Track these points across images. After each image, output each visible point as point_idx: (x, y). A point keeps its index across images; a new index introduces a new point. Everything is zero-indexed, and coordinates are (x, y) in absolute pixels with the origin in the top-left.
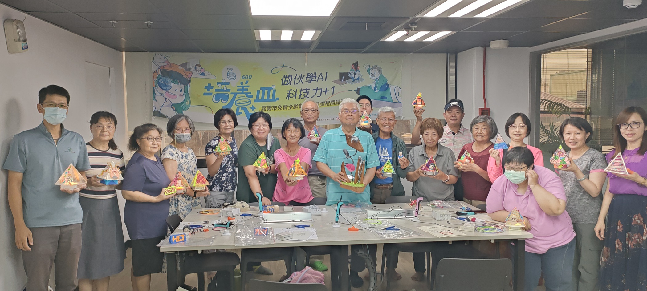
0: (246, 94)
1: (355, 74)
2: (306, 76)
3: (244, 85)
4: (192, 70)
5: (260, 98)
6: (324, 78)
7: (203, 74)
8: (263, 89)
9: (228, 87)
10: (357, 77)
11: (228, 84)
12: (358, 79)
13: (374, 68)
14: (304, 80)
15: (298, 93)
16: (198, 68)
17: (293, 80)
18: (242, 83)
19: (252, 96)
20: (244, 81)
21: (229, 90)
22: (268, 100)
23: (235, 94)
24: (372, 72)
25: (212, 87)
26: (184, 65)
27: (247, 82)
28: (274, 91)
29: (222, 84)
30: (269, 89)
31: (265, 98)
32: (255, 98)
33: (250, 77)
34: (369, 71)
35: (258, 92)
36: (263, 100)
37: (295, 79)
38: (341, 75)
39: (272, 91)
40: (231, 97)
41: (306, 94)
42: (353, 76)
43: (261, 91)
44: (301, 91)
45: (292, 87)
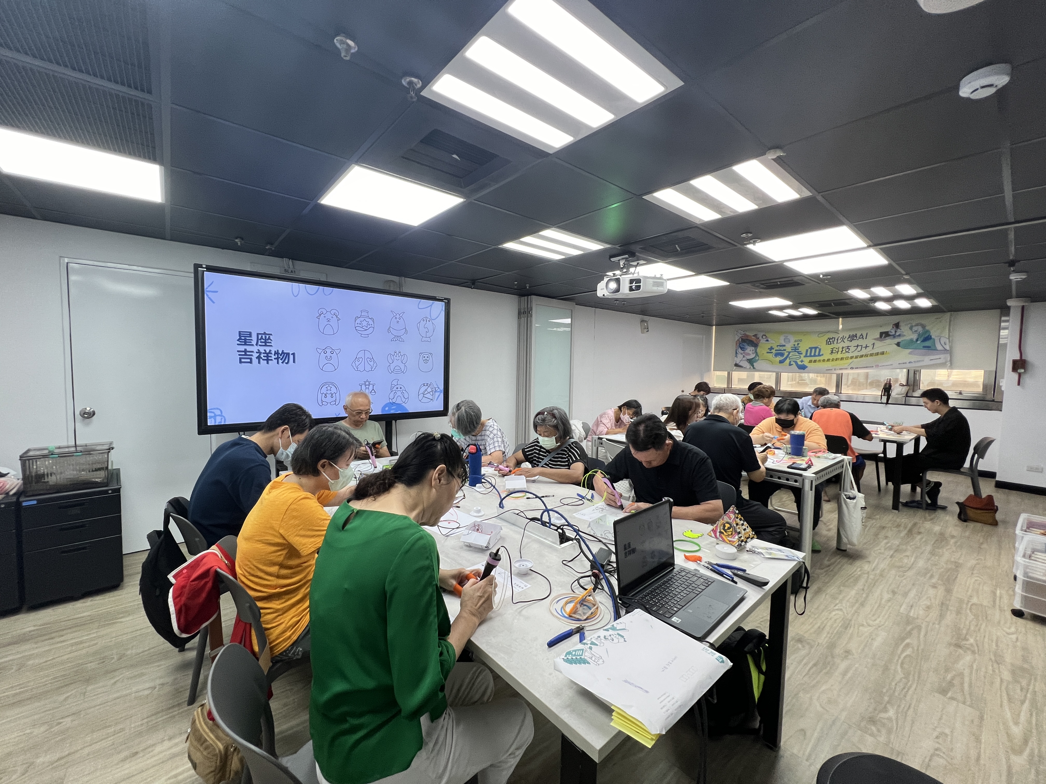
0: (798, 352)
1: (896, 332)
2: (847, 337)
3: (796, 346)
4: (760, 338)
5: (808, 355)
6: (865, 337)
7: (767, 341)
8: (811, 348)
9: (784, 348)
10: (897, 334)
11: (784, 346)
12: (899, 335)
13: (917, 325)
14: (845, 340)
15: (840, 350)
16: (764, 337)
17: (836, 340)
18: (794, 345)
19: (801, 354)
20: (796, 343)
21: (785, 350)
22: (815, 356)
23: (789, 353)
24: (915, 328)
25: (773, 349)
26: (755, 336)
27: (798, 344)
28: (820, 350)
29: (781, 346)
30: (816, 348)
31: (812, 354)
32: (804, 354)
33: (801, 341)
34: (911, 328)
35: (807, 351)
36: (811, 356)
37: (838, 340)
38: (881, 334)
39: (818, 350)
40: (786, 354)
41: (847, 350)
42: (894, 333)
43: (809, 350)
44: (843, 348)
45: (835, 345)
